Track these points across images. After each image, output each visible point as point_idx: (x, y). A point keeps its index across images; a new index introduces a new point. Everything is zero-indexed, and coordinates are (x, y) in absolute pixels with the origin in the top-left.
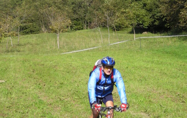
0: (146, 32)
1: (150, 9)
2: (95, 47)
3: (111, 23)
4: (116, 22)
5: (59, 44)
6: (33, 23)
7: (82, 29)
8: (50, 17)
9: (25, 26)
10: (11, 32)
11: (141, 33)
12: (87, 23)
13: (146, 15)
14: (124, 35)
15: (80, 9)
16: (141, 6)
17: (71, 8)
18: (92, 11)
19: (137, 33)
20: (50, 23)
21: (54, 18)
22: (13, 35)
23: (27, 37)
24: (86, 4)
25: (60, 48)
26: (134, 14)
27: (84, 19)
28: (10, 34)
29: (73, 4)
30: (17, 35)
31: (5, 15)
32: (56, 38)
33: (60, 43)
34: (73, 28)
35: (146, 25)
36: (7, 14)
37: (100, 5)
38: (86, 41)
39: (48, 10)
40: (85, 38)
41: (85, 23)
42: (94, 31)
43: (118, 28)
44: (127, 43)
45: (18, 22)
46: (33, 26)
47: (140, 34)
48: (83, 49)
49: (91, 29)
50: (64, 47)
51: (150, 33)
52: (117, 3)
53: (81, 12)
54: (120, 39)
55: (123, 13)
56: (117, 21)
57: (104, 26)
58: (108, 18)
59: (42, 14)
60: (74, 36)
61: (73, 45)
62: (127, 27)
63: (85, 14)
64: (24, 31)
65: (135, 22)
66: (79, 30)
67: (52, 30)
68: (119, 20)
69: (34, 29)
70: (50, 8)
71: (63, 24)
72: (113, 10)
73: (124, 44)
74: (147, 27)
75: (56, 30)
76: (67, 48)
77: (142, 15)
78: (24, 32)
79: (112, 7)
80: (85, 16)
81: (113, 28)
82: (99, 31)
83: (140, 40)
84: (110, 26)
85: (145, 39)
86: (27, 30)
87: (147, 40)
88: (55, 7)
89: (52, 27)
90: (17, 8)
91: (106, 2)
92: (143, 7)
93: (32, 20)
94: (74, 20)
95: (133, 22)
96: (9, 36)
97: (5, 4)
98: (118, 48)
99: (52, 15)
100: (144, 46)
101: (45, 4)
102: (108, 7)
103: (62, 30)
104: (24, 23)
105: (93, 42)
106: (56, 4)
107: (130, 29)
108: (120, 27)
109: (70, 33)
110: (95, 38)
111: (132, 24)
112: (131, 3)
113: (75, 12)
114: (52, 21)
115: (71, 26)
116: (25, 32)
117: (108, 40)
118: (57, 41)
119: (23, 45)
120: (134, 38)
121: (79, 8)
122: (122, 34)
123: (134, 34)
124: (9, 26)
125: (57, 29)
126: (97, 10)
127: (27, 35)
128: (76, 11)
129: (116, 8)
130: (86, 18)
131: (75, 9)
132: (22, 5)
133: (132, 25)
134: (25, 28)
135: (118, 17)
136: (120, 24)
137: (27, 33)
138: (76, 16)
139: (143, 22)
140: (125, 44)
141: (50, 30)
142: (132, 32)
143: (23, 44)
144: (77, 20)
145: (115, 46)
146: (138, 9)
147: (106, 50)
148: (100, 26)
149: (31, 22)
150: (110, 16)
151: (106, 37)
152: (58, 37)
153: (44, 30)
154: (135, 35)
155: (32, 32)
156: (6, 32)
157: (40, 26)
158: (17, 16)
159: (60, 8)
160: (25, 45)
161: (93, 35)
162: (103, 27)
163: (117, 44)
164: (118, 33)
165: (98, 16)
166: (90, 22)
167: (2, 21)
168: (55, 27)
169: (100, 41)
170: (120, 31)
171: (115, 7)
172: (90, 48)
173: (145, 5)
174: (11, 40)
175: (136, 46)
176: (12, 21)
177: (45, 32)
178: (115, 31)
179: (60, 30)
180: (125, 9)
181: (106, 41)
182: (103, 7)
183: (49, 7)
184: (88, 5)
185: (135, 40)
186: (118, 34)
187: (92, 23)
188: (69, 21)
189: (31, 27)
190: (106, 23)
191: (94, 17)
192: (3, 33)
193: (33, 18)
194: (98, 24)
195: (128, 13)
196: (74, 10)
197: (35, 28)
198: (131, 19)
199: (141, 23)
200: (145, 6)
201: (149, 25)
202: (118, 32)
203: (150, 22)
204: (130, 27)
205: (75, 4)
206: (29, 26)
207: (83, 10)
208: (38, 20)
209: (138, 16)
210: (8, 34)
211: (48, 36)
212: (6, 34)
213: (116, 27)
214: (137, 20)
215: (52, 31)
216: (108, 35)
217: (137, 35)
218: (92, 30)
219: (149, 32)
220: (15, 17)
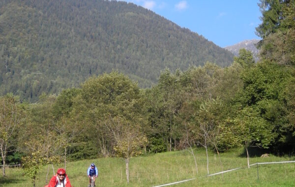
0: (266, 155)
1: (271, 118)
2: (185, 179)
3: (210, 141)
4: (218, 140)
5: (129, 176)
6: (87, 141)
7: (165, 151)
8: (114, 133)
9: (75, 147)
10: (54, 157)
11: (259, 155)
12: (173, 141)
13: (266, 128)
14: (231, 159)
15: (161, 120)
16: (257, 113)
17: (148, 117)
18: (180, 123)
19: (252, 155)
20: (114, 141)
21: (121, 133)
22: (57, 162)
23: (79, 164)
24: (170, 111)
25: (130, 181)
26: (247, 126)
27: (168, 134)
28: (52, 160)
29: (150, 111)
30: (62, 161)
31: (43, 130)
32: (124, 166)
33: (129, 173)
34: (150, 150)
35: (266, 143)
36: (47, 128)
37: (193, 112)
38: (171, 169)
39: (111, 121)
40: (170, 165)
41: (169, 140)
42: (184, 154)
43: (222, 149)
44: (236, 173)
45: (65, 140)
46: (88, 147)
47: (256, 158)
48: (166, 183)
49: (179, 150)
50: (136, 179)
51: (274, 156)
52: (218, 109)
53: (163, 123)
54: (226, 166)
55: (229, 124)
56: (219, 137)
57: (200, 146)
58: (206, 133)
59: (102, 128)
60: (153, 161)
61: (152, 177)
62: (236, 146)
63: (169, 126)
64: (73, 155)
65: (248, 139)
66: (160, 152)
67: (117, 152)
68: (224, 135)
69: (89, 151)
70: (115, 118)
71: (134, 143)
72: (213, 120)
73: (232, 174)
74: (268, 146)
75: (125, 153)
76: (141, 182)
77: (260, 128)
78: (73, 157)
79: (211, 115)
80: (170, 130)
81: (213, 148)
82: (191, 154)
83: (258, 167)
84: (209, 146)
85: (264, 166)
86: (79, 153)
87: (269, 167)
88: (122, 117)
89: (117, 148)
90: (63, 118)
91: (202, 107)
92: (261, 114)
93: (87, 138)
94: (153, 136)
95: (245, 139)
96: (50, 163)
97: (45, 112)
98: (223, 181)
99: (118, 129)
100: (263, 176)
101: (106, 112)
102: (205, 116)
103: (133, 152)
104: (73, 142)
105: (183, 172)
106: (124, 112)
107: (241, 150)
108: (225, 147)
109: (146, 158)
110: (186, 165)
111: (244, 142)
112: (242, 109)
113: (153, 124)
114: (117, 138)
115: (147, 147)
116: (76, 156)
117: (206, 167)
118: (125, 170)
119: (72, 178)
120: (247, 165)
121: (159, 118)
122: (229, 159)
123: (247, 157)
124: (50, 147)
125: (126, 151)
126: (188, 121)
127: (78, 162)
128: (154, 122)
129: (218, 117)
130: (171, 133)
131: (153, 119)
132: (70, 113)
133: (245, 144)
134: (74, 150)
135: (221, 131)
136: (224, 142)
137: (79, 158)
138: (154, 131)
139: (262, 138)
140: (234, 174)
141: (114, 153)
142: (244, 155)
143: (72, 176)
144: (157, 136)
145: (217, 178)
146: (253, 119)
147: (203, 184)
148: (193, 146)
149: (84, 141)
150: (208, 129)
151: (203, 162)
152: (127, 165)
153: (104, 153)
154: (248, 159)
155: (86, 156)
156: (45, 156)
157: (98, 146)
158: (62, 132)
159: (129, 118)
160: (75, 176)
161: (183, 160)
162: (198, 147)
163: (220, 174)
164: (221, 156)
165: (189, 130)
166: (178, 140)
167: (40, 140)
168: (123, 148)
169: (193, 170)
170: (225, 154)
171: (216, 115)
172: (178, 181)
173: (263, 111)
174: (52, 170)
175: (251, 177)
176: (56, 139)
177: (107, 156)
178: (217, 153)
179: (130, 154)
180: (232, 118)
181: (203, 169)
182: (198, 116)
183: (113, 116)
184: (174, 112)
185: (249, 167)
186: (222, 158)
187: (180, 142)
188: (144, 138)
189: (85, 149)
190: (202, 140)
191: (183, 132)
192: (41, 158)
193: (88, 135)
194: (189, 142)
195: (238, 125)
196: (152, 121)
197: (91, 149)
198: (242, 134)
199: (258, 140)
200: (264, 113)
201: (271, 142)
202: (222, 154)
203: (272, 139)
204: (241, 147)
205: (154, 111)
206: (82, 147)
207: (166, 121)
208: (96, 136)
209: (253, 130)
210: (48, 160)
211: (111, 163)
212: (45, 161)
213: (219, 147)
214: (251, 135)
215: (117, 155)
216: (206, 160)
217: (253, 159)
218: (181, 151)
219: (271, 155)
220: (59, 134)
